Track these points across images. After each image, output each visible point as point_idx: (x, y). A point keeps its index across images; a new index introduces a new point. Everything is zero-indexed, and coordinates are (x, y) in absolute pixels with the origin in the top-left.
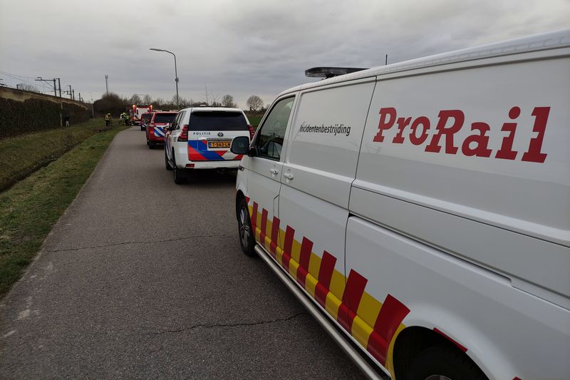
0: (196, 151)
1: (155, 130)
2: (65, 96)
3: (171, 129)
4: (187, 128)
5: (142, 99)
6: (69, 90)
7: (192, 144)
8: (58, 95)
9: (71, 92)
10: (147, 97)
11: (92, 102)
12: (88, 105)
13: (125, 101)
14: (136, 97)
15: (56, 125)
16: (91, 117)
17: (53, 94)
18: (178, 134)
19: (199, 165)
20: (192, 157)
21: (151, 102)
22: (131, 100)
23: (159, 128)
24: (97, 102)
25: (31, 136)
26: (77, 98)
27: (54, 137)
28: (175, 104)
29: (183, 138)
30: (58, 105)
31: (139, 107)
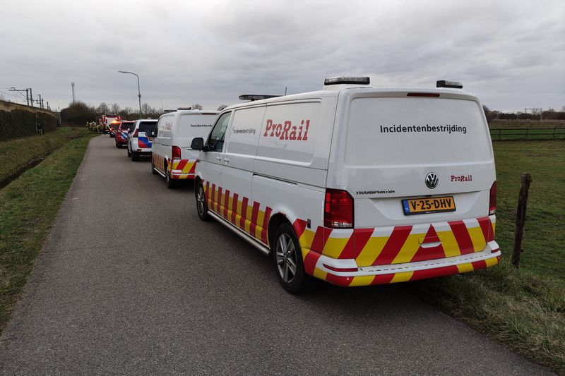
0: (142, 143)
1: (122, 135)
2: (36, 105)
3: (130, 132)
4: (138, 130)
5: (110, 108)
6: (39, 99)
7: (140, 139)
8: (30, 105)
9: (41, 101)
10: (115, 106)
11: (59, 111)
12: (56, 113)
13: (92, 109)
14: (103, 106)
15: (33, 133)
16: (59, 126)
17: (26, 104)
18: (133, 133)
19: (144, 150)
20: (140, 146)
21: (120, 111)
22: (99, 108)
23: (125, 133)
24: (64, 111)
25: (18, 141)
26: (45, 107)
27: (37, 142)
28: (143, 112)
29: (136, 136)
30: (34, 114)
31: (108, 116)
